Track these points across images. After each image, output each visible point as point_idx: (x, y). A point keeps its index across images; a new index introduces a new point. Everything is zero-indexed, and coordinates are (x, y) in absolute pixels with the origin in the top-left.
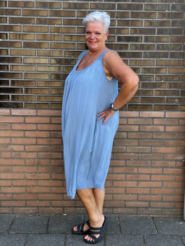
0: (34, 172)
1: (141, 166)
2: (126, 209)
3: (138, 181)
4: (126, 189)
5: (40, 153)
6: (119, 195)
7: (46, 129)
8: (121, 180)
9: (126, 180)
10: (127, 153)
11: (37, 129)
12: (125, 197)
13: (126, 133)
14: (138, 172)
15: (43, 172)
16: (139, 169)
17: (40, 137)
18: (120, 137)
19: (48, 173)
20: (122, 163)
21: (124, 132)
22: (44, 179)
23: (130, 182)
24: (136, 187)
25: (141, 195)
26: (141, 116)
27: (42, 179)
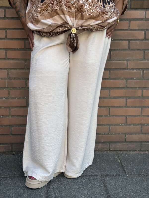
0: (5, 97)
1: (147, 88)
2: (126, 144)
3: (143, 107)
4: (126, 118)
5: (12, 71)
6: (118, 127)
7: (19, 37)
8: (119, 106)
9: (126, 106)
10: (128, 69)
11: (6, 36)
12: (126, 129)
13: (127, 42)
14: (142, 95)
15: (16, 97)
16: (144, 90)
17: (11, 49)
18: (119, 48)
19: (24, 98)
20: (122, 83)
21: (125, 40)
22: (18, 107)
23: (131, 108)
24: (139, 116)
25: (146, 125)
26: (147, 17)
27: (15, 107)
